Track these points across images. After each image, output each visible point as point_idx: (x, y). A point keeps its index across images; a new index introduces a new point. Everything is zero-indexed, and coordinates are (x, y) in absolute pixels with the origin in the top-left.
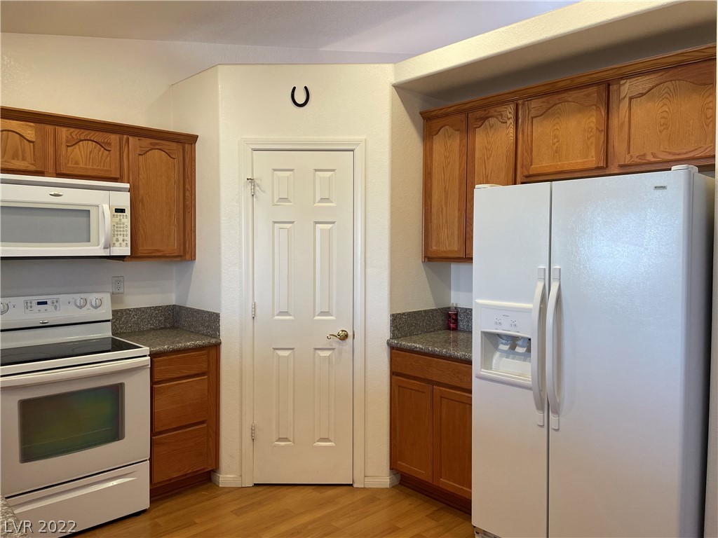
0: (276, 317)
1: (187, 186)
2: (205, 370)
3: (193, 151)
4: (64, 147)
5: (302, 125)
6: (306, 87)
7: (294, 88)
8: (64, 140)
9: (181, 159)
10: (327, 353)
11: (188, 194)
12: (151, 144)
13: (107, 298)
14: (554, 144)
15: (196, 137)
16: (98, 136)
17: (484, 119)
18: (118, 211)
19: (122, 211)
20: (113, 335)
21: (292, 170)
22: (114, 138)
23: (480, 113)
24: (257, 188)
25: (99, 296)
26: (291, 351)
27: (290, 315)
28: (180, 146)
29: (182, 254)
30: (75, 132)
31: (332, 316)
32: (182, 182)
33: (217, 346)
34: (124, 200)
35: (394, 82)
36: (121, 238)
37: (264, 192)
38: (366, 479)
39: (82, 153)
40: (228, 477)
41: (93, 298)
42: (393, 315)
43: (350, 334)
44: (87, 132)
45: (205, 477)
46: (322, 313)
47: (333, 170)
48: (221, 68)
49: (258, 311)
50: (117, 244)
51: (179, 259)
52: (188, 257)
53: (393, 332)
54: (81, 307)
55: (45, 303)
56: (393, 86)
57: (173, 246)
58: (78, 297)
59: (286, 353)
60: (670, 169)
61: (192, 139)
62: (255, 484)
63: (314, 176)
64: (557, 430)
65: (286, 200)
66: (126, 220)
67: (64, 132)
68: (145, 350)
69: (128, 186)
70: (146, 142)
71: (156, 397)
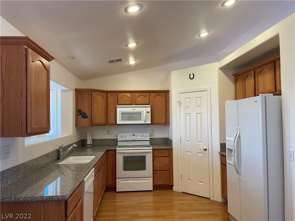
0: (187, 142)
1: (167, 104)
2: (168, 156)
3: (169, 95)
4: (136, 98)
5: (192, 85)
6: (193, 74)
7: (190, 74)
8: (136, 96)
9: (165, 97)
10: (201, 154)
11: (167, 106)
12: (157, 94)
13: (148, 135)
14: (263, 84)
15: (169, 91)
16: (144, 94)
17: (247, 76)
18: (147, 112)
19: (149, 112)
20: (150, 144)
21: (190, 98)
22: (148, 94)
23: (246, 74)
24: (181, 104)
25: (146, 134)
26: (191, 153)
27: (190, 142)
28: (165, 94)
29: (165, 123)
30: (139, 94)
31: (202, 142)
32: (165, 104)
33: (172, 149)
34: (149, 109)
35: (219, 68)
36: (148, 119)
37: (183, 105)
38: (214, 198)
39: (140, 99)
40: (175, 188)
41: (145, 134)
42: (221, 144)
43: (208, 149)
44: (141, 93)
45: (169, 187)
46: (199, 142)
47: (201, 97)
48: (172, 72)
49: (181, 140)
50: (147, 121)
51: (165, 125)
52: (167, 124)
53: (221, 149)
54: (142, 137)
55: (134, 135)
56: (219, 69)
57: (163, 121)
58: (141, 134)
59: (189, 153)
60: (259, 95)
61: (168, 91)
62: (182, 192)
63: (196, 99)
64: (241, 180)
65: (188, 107)
66: (150, 114)
67: (136, 94)
68: (151, 148)
69: (150, 106)
70: (156, 94)
71: (155, 161)
